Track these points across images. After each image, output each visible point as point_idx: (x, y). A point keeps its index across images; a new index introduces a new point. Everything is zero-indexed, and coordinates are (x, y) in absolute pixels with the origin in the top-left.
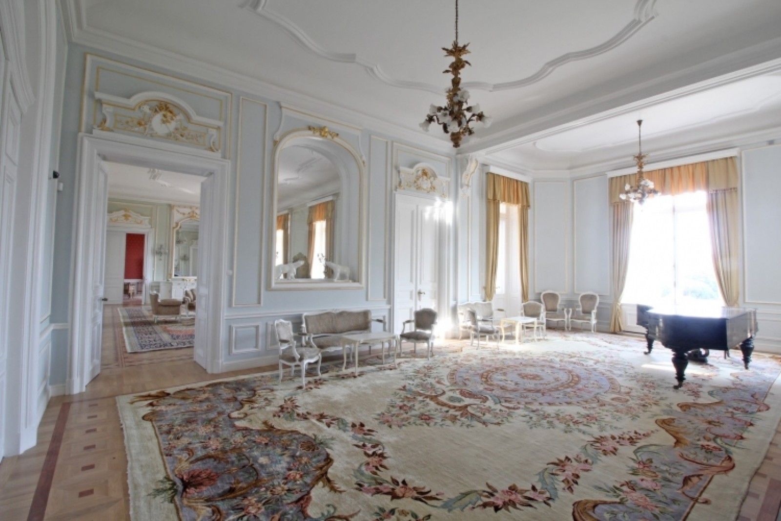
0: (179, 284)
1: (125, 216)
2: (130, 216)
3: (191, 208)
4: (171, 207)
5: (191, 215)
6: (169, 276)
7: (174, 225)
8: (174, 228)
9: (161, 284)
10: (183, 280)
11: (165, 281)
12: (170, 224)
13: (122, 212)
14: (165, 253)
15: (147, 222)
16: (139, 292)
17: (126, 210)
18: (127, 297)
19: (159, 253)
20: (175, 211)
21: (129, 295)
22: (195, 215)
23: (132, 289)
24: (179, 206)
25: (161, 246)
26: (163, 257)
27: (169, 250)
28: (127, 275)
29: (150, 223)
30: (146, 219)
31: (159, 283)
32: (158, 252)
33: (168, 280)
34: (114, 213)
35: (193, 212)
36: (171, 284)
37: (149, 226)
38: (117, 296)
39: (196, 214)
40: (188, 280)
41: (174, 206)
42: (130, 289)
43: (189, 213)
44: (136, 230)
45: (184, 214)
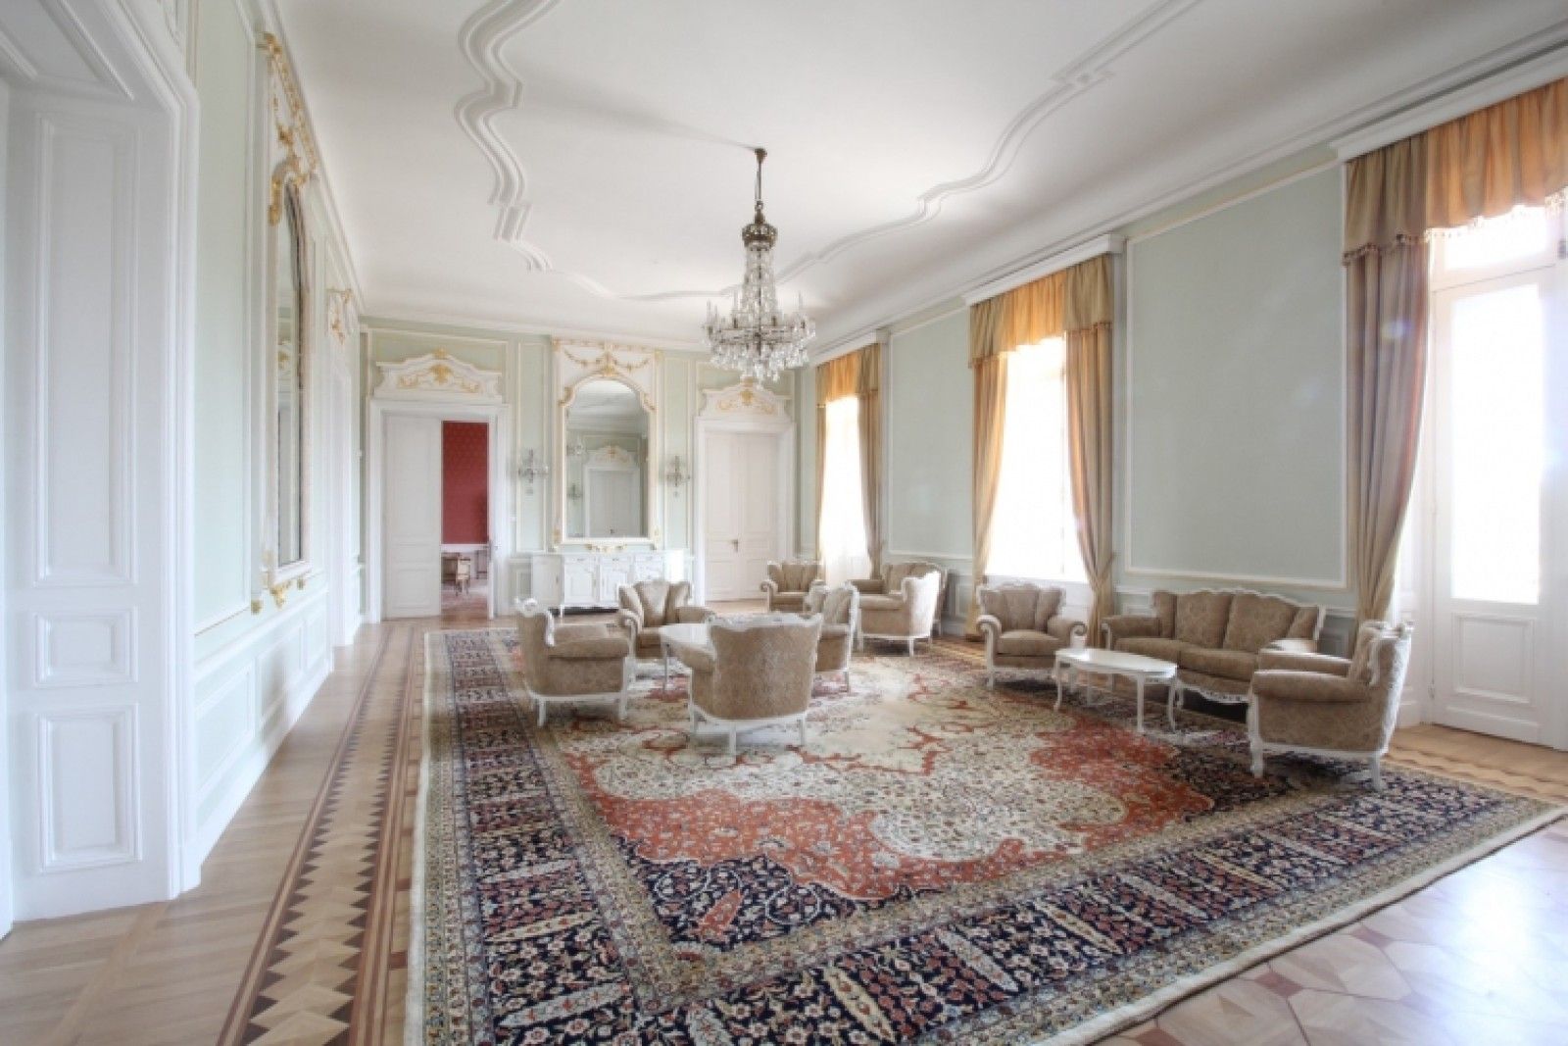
0: (581, 560)
1: (436, 370)
2: (448, 370)
3: (601, 344)
4: (550, 343)
5: (603, 364)
6: (553, 537)
7: (562, 395)
8: (561, 403)
9: (535, 560)
10: (589, 547)
11: (545, 551)
12: (550, 396)
13: (428, 361)
14: (542, 474)
15: (492, 385)
16: (481, 576)
17: (438, 355)
18: (452, 591)
19: (526, 474)
20: (560, 356)
21: (458, 585)
22: (612, 364)
23: (463, 570)
24: (572, 342)
25: (531, 453)
26: (535, 485)
27: (550, 464)
28: (450, 535)
29: (501, 390)
30: (490, 379)
31: (529, 556)
32: (525, 471)
33: (551, 550)
34: (408, 361)
35: (608, 357)
36: (561, 558)
37: (499, 398)
38: (425, 593)
39: (616, 363)
40: (600, 547)
41: (558, 340)
42: (459, 571)
43: (598, 361)
44: (467, 411)
45: (584, 363)
